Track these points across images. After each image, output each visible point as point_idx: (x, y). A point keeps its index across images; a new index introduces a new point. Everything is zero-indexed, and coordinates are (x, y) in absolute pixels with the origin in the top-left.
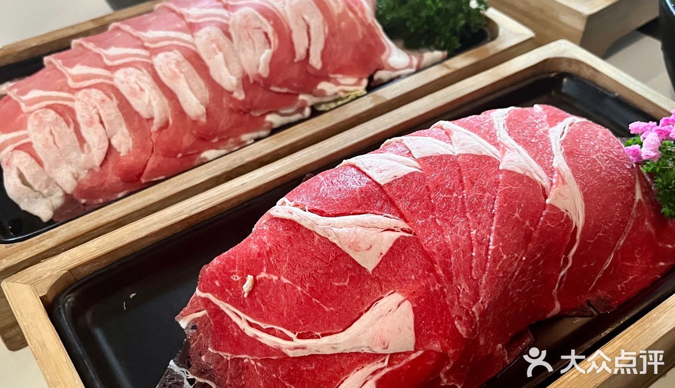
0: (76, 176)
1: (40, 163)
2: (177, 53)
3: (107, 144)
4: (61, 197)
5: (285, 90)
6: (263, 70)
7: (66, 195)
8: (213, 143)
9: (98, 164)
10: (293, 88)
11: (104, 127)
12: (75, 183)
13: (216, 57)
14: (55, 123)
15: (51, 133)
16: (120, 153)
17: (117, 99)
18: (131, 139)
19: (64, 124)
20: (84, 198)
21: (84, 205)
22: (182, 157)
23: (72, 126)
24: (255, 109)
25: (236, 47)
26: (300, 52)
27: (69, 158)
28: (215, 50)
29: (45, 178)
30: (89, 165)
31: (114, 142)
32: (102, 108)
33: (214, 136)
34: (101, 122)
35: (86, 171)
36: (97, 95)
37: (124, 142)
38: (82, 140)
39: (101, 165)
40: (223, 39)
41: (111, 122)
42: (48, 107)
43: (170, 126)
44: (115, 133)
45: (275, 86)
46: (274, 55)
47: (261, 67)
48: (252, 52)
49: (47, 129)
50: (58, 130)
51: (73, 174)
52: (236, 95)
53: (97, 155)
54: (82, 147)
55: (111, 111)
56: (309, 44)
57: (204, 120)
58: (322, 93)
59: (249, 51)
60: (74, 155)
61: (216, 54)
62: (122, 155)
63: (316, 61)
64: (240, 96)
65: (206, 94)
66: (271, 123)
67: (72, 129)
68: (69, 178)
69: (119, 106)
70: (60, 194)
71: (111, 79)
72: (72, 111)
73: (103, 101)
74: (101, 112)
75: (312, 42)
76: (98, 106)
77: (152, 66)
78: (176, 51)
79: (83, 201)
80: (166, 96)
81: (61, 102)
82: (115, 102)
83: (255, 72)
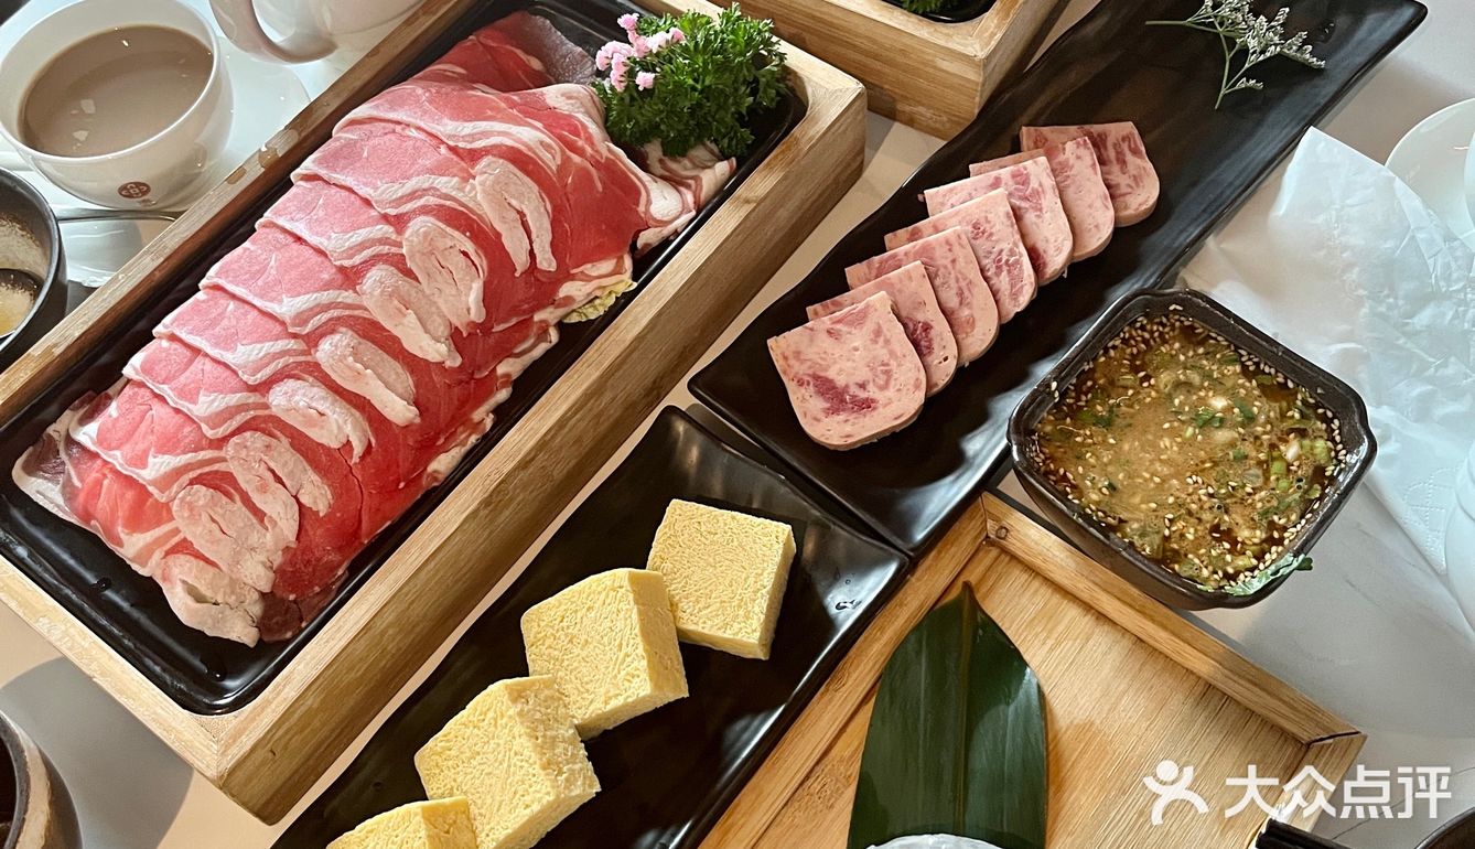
0: (269, 564)
1: (213, 564)
2: (345, 334)
3: (296, 507)
4: (255, 602)
5: (514, 321)
6: (477, 314)
7: (263, 595)
8: (439, 446)
9: (292, 537)
10: (524, 312)
11: (284, 486)
12: (272, 575)
13: (405, 321)
14: (213, 503)
15: (214, 521)
16: (318, 512)
17: (287, 437)
18: (326, 488)
19: (225, 499)
20: (291, 592)
21: (295, 601)
22: (405, 486)
23: (237, 498)
24: (479, 369)
25: (428, 292)
26: (520, 261)
27: (249, 542)
28: (400, 311)
29: (226, 581)
30: (282, 545)
31: (305, 500)
32: (272, 458)
33: (437, 437)
34: (279, 480)
35: (280, 553)
36: (255, 440)
37: (318, 496)
38: (259, 514)
39: (298, 538)
40: (404, 284)
41: (291, 474)
42: (192, 482)
43: (374, 450)
44: (301, 487)
45: (498, 324)
46: (487, 286)
47: (473, 311)
48: (454, 292)
49: (205, 518)
50: (221, 511)
51: (263, 564)
52: (448, 364)
53: (287, 527)
54: (262, 521)
55: (286, 460)
56: (531, 243)
57: (418, 420)
58: (569, 300)
59: (450, 290)
60: (254, 539)
61: (405, 316)
62: (321, 514)
63: (546, 262)
64: (455, 362)
65: (407, 381)
66: (507, 375)
67: (239, 503)
68: (261, 570)
69: (292, 445)
70: (256, 596)
71: (266, 406)
72: (229, 477)
73: (268, 446)
74: (272, 465)
75: (534, 236)
76: (266, 458)
77: (317, 365)
78: (343, 329)
79: (292, 597)
80: (356, 407)
81: (207, 469)
82: (285, 441)
83: (465, 320)
